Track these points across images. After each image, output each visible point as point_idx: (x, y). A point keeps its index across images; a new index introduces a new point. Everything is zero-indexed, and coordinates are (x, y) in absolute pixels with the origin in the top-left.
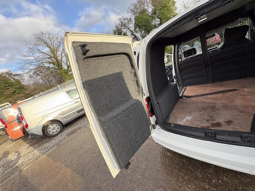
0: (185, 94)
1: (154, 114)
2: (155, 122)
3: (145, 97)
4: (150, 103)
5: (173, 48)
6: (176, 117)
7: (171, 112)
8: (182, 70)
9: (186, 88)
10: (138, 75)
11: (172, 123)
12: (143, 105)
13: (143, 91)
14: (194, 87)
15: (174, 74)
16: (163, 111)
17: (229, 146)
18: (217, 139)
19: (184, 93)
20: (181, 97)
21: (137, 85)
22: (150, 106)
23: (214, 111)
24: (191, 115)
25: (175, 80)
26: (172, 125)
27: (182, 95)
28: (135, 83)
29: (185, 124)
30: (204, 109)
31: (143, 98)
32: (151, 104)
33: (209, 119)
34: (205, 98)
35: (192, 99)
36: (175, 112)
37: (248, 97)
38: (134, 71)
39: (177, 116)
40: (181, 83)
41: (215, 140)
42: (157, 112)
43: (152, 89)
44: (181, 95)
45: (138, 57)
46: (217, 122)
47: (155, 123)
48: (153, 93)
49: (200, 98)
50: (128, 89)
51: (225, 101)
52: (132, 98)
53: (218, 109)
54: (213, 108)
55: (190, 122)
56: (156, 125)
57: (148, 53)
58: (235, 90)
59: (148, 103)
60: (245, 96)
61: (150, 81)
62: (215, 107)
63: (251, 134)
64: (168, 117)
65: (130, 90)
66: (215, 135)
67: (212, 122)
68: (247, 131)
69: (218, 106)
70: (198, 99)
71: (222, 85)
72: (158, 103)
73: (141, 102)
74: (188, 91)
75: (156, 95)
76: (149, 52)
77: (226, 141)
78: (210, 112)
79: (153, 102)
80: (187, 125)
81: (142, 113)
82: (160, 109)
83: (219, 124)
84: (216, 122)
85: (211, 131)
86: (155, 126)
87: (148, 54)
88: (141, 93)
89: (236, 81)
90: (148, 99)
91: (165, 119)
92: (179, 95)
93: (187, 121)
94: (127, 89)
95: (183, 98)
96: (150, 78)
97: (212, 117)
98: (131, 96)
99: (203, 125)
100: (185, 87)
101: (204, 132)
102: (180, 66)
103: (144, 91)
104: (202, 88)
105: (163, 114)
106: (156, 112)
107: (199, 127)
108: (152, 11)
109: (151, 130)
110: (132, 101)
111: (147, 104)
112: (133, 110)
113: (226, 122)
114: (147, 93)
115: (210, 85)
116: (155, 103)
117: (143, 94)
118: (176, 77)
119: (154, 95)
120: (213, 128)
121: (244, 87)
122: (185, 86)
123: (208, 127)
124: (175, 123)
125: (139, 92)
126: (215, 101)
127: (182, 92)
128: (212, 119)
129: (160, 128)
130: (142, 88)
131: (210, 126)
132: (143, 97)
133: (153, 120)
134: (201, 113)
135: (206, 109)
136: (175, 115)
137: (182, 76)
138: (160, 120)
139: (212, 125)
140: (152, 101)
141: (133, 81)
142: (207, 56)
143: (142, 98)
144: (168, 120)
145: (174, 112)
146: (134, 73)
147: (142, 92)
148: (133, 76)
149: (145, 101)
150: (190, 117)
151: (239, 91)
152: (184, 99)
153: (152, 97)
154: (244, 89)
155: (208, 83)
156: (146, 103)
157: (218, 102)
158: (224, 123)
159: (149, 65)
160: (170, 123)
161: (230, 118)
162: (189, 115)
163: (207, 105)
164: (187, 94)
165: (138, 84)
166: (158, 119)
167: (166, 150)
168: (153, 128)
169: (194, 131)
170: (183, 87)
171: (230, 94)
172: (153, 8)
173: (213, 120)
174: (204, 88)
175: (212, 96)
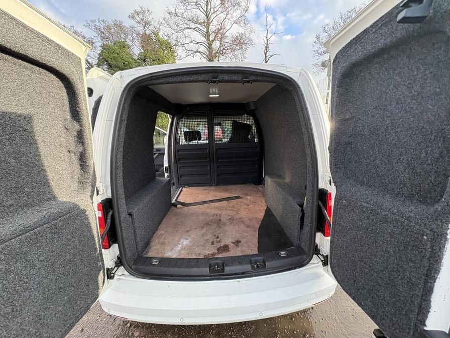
0: (181, 199)
1: (115, 241)
2: (116, 259)
3: (98, 199)
4: (111, 213)
5: (170, 120)
6: (163, 244)
7: (154, 233)
8: (179, 160)
9: (182, 190)
10: (87, 141)
11: (156, 256)
12: (87, 219)
13: (95, 182)
14: (194, 189)
15: (166, 164)
16: (138, 232)
17: (239, 281)
18: (225, 273)
19: (179, 198)
20: (175, 205)
21: (81, 165)
22: (109, 220)
23: (220, 227)
24: (189, 237)
25: (166, 175)
26: (155, 262)
27: (176, 200)
28: (75, 158)
29: (179, 254)
30: (207, 224)
31: (92, 199)
32: (113, 216)
33: (214, 241)
34: (208, 207)
35: (191, 207)
36: (163, 232)
37: (251, 206)
38: (77, 127)
39: (166, 241)
40: (174, 181)
41: (223, 275)
42: (124, 236)
43: (120, 181)
44: (173, 201)
45: (98, 103)
46: (224, 243)
47: (116, 263)
48: (121, 191)
49: (201, 206)
50: (45, 171)
51: (231, 212)
52: (54, 198)
53: (224, 224)
54: (218, 222)
55: (188, 249)
56: (116, 268)
57: (125, 102)
58: (238, 198)
59: (105, 214)
60: (248, 205)
61: (120, 164)
62: (220, 220)
63: (260, 256)
64: (147, 244)
65: (51, 175)
66: (223, 266)
67: (219, 245)
68: (255, 253)
69: (224, 219)
70: (200, 208)
71: (226, 190)
72: (130, 215)
73: (84, 211)
74: (185, 194)
75: (129, 197)
76: (129, 102)
77: (235, 274)
78: (215, 228)
79: (119, 213)
80: (182, 257)
81: (80, 242)
82: (134, 227)
83: (226, 248)
84: (222, 244)
85: (217, 261)
86: (113, 272)
87: (124, 105)
88: (90, 188)
89: (239, 186)
90: (107, 206)
91: (140, 249)
92: (171, 201)
93: (182, 249)
94: (41, 170)
95: (178, 206)
96: (120, 156)
97: (218, 238)
98: (51, 192)
99: (207, 252)
100: (181, 188)
101: (208, 266)
102: (178, 152)
103: (99, 184)
104: (204, 191)
105: (138, 239)
106: (122, 236)
107: (201, 257)
108: (139, 55)
109: (101, 285)
110: (51, 208)
111: (100, 216)
112: (49, 235)
113: (234, 243)
114: (107, 190)
115: (213, 188)
116: (124, 215)
117: (94, 190)
118: (169, 170)
119: (124, 196)
120: (220, 256)
121: (247, 195)
122: (181, 186)
123: (213, 254)
124: (160, 256)
125: (82, 183)
126: (220, 212)
127: (176, 196)
128: (218, 240)
129: (126, 273)
130: (94, 175)
131: (216, 252)
132: (92, 197)
133: (110, 256)
134: (204, 230)
135: (210, 225)
136: (162, 240)
137: (179, 169)
138: (129, 254)
139: (218, 250)
140: (116, 209)
141: (69, 152)
142: (213, 147)
143: (89, 199)
144: (147, 252)
145: (160, 232)
146: (75, 133)
147: (93, 186)
148: (72, 139)
149: (96, 209)
150: (187, 239)
151: (243, 199)
152: (179, 208)
153: (117, 200)
154: (247, 197)
155: (211, 186)
156: (99, 214)
157: (224, 213)
158: (232, 244)
159: (123, 129)
160: (151, 258)
161: (237, 236)
162: (186, 237)
163: (211, 218)
164: (185, 200)
165: (83, 162)
166: (125, 251)
167: (131, 326)
168: (108, 278)
169: (193, 267)
170: (178, 188)
171: (235, 203)
172: (142, 51)
173: (219, 242)
174: (206, 191)
175: (217, 204)
